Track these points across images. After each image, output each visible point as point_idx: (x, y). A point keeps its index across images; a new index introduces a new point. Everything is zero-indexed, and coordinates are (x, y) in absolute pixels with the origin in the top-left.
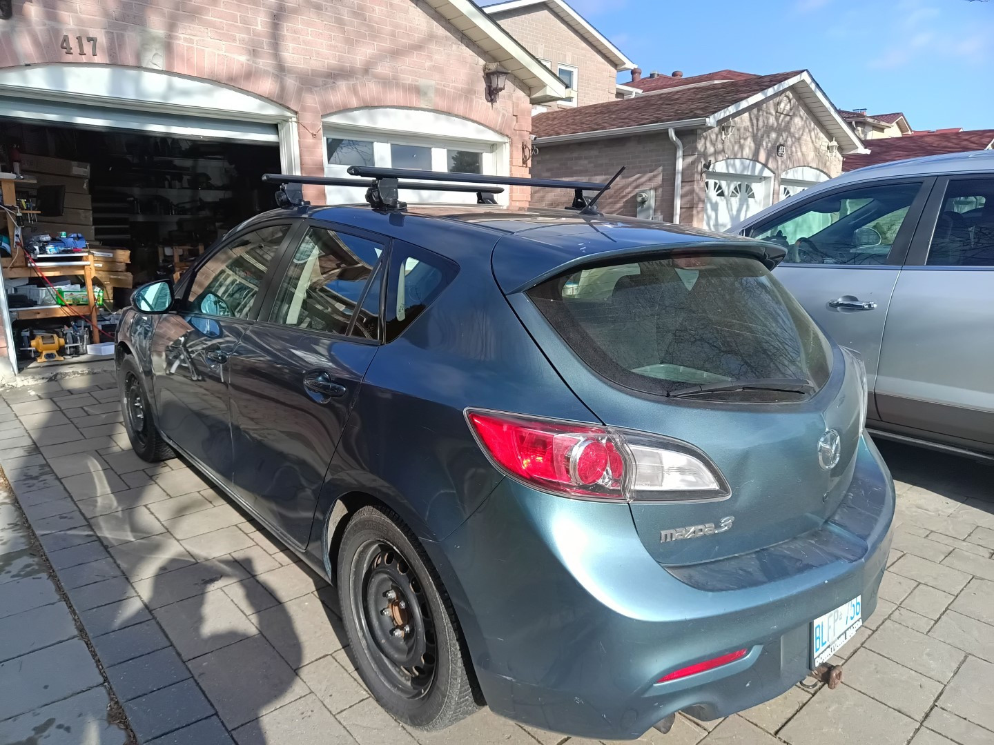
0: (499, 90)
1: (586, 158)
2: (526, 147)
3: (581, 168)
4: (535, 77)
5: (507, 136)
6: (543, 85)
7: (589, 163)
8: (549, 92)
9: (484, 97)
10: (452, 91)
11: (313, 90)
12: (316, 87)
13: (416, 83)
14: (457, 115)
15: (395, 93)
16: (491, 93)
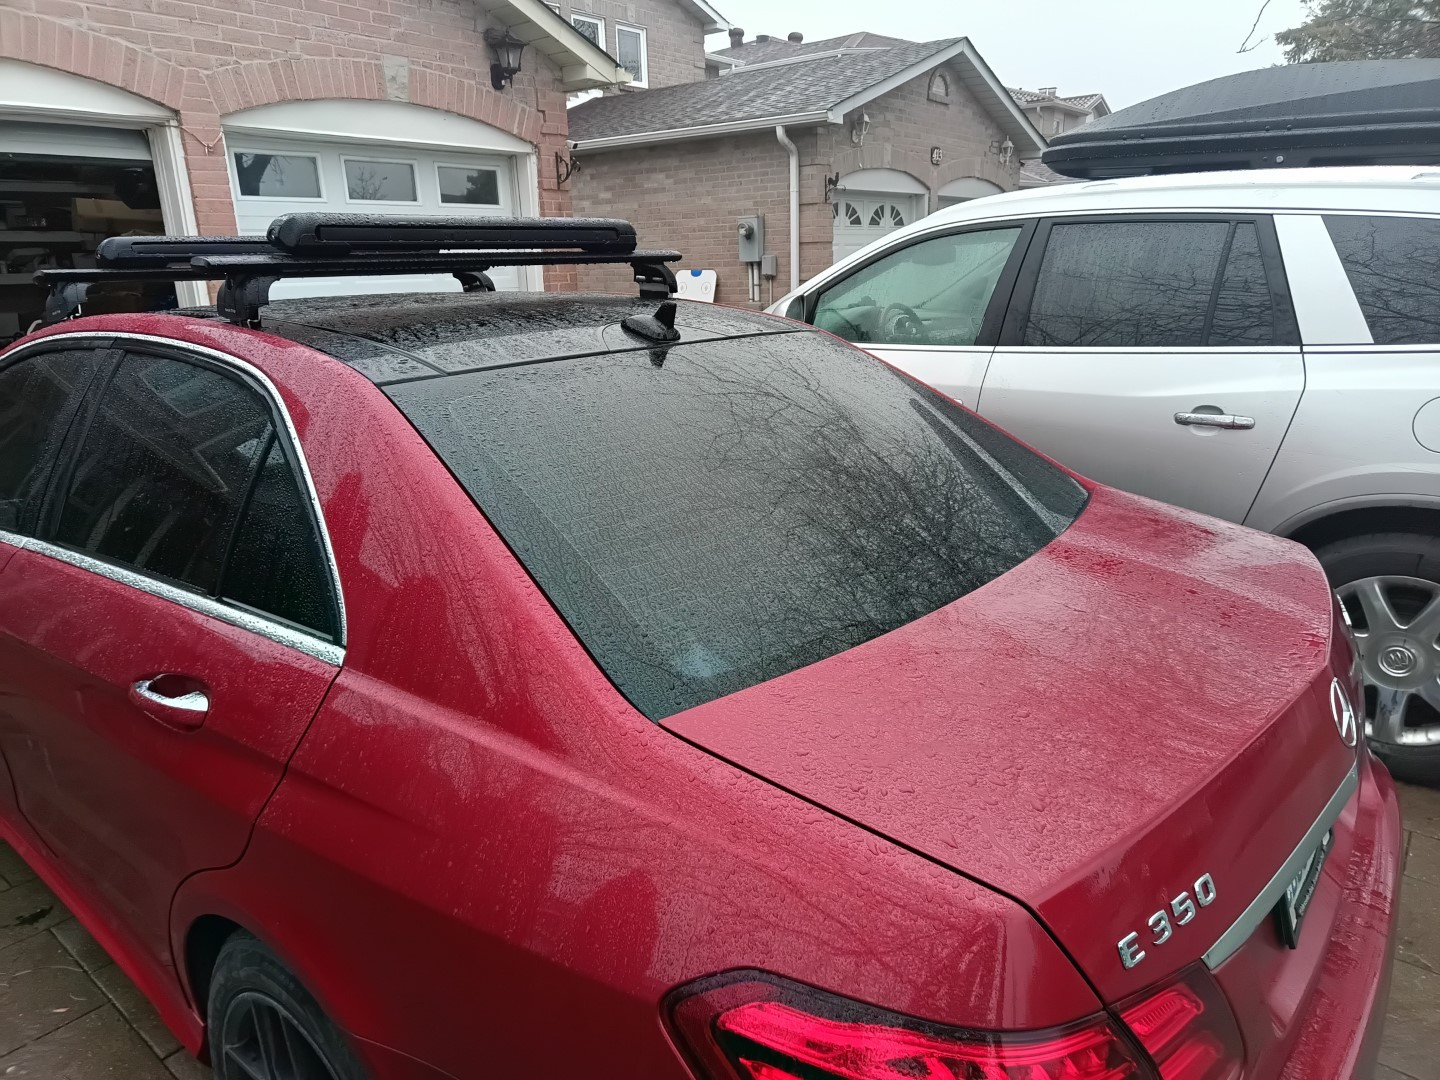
0: (511, 72)
1: (661, 171)
2: (562, 160)
3: (656, 185)
4: (567, 51)
5: (531, 143)
6: (583, 64)
7: (667, 177)
8: (590, 74)
9: (489, 82)
10: (437, 73)
11: (201, 75)
12: (206, 69)
13: (376, 62)
14: (448, 112)
15: (343, 77)
16: (500, 76)
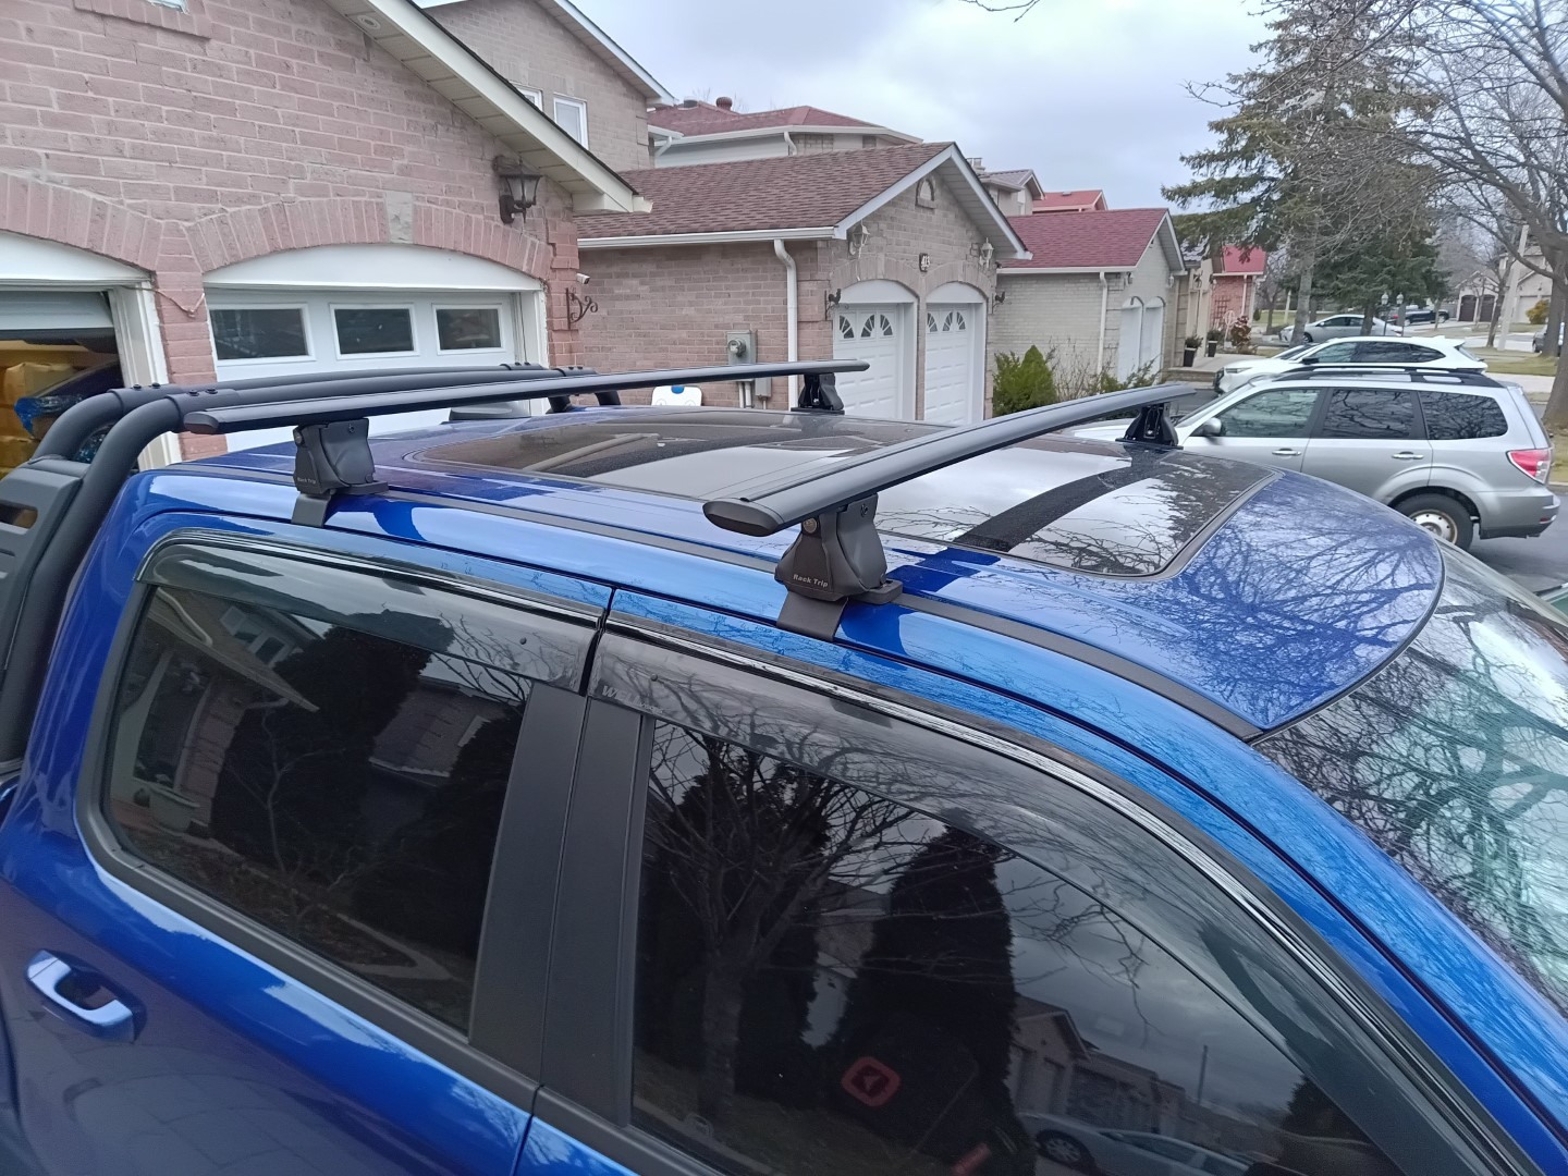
2: (573, 295)
3: (628, 291)
4: (582, 179)
5: (540, 279)
6: (598, 193)
8: (607, 204)
9: (497, 216)
10: (443, 208)
11: (181, 227)
12: (186, 220)
13: (379, 200)
14: (453, 251)
15: (341, 219)
16: (510, 209)
